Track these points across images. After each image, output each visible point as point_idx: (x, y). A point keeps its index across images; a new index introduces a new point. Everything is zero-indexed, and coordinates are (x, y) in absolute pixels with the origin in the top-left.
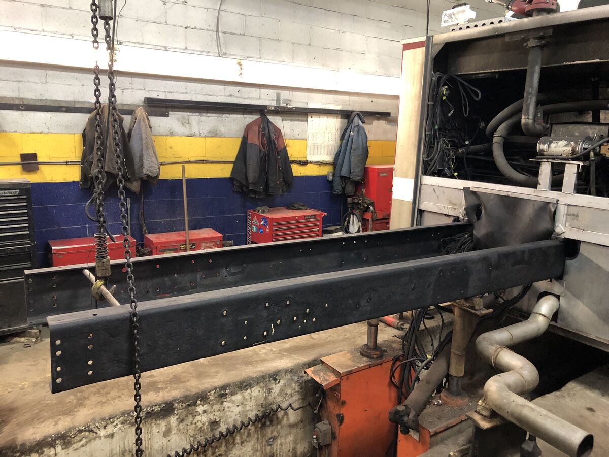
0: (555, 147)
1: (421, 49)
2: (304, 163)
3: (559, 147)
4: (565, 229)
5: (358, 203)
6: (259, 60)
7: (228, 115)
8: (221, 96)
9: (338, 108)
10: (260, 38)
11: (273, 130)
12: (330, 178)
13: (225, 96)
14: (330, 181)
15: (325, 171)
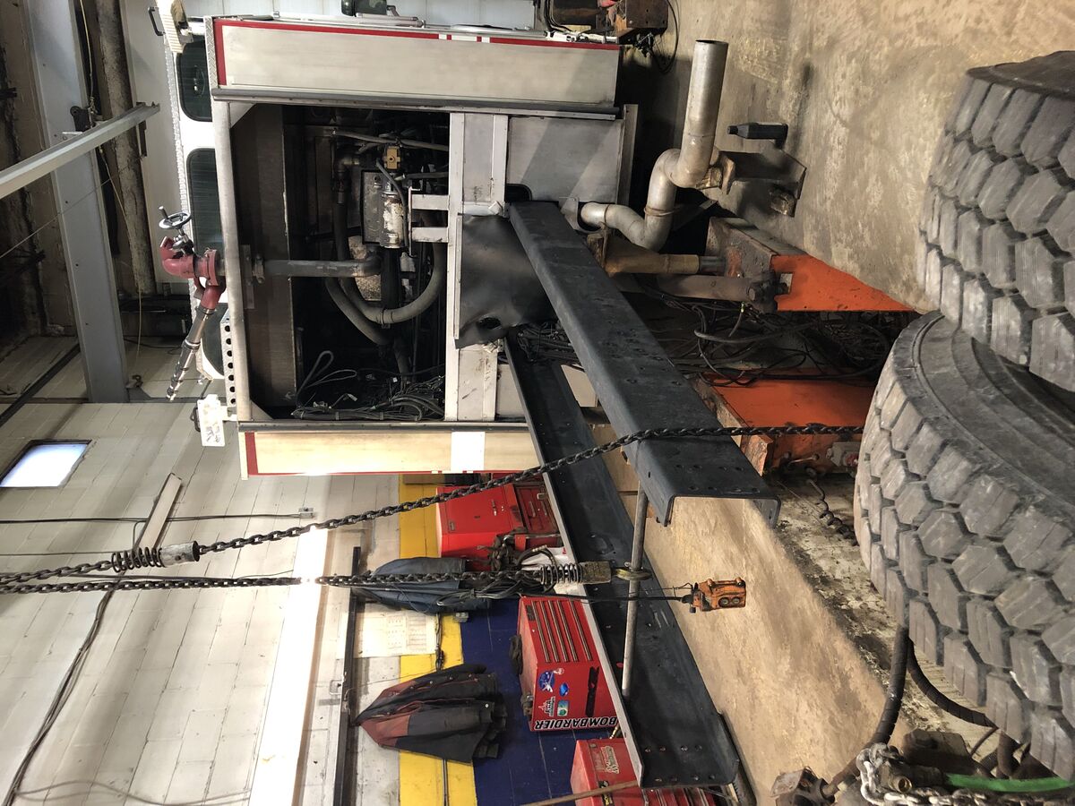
0: (392, 224)
1: (257, 441)
2: (441, 656)
3: (392, 219)
4: (494, 203)
5: (502, 560)
6: (260, 735)
7: (359, 777)
8: (323, 791)
9: (345, 617)
10: (221, 737)
11: (384, 699)
12: (464, 616)
13: (323, 784)
14: (469, 615)
15: (453, 628)
